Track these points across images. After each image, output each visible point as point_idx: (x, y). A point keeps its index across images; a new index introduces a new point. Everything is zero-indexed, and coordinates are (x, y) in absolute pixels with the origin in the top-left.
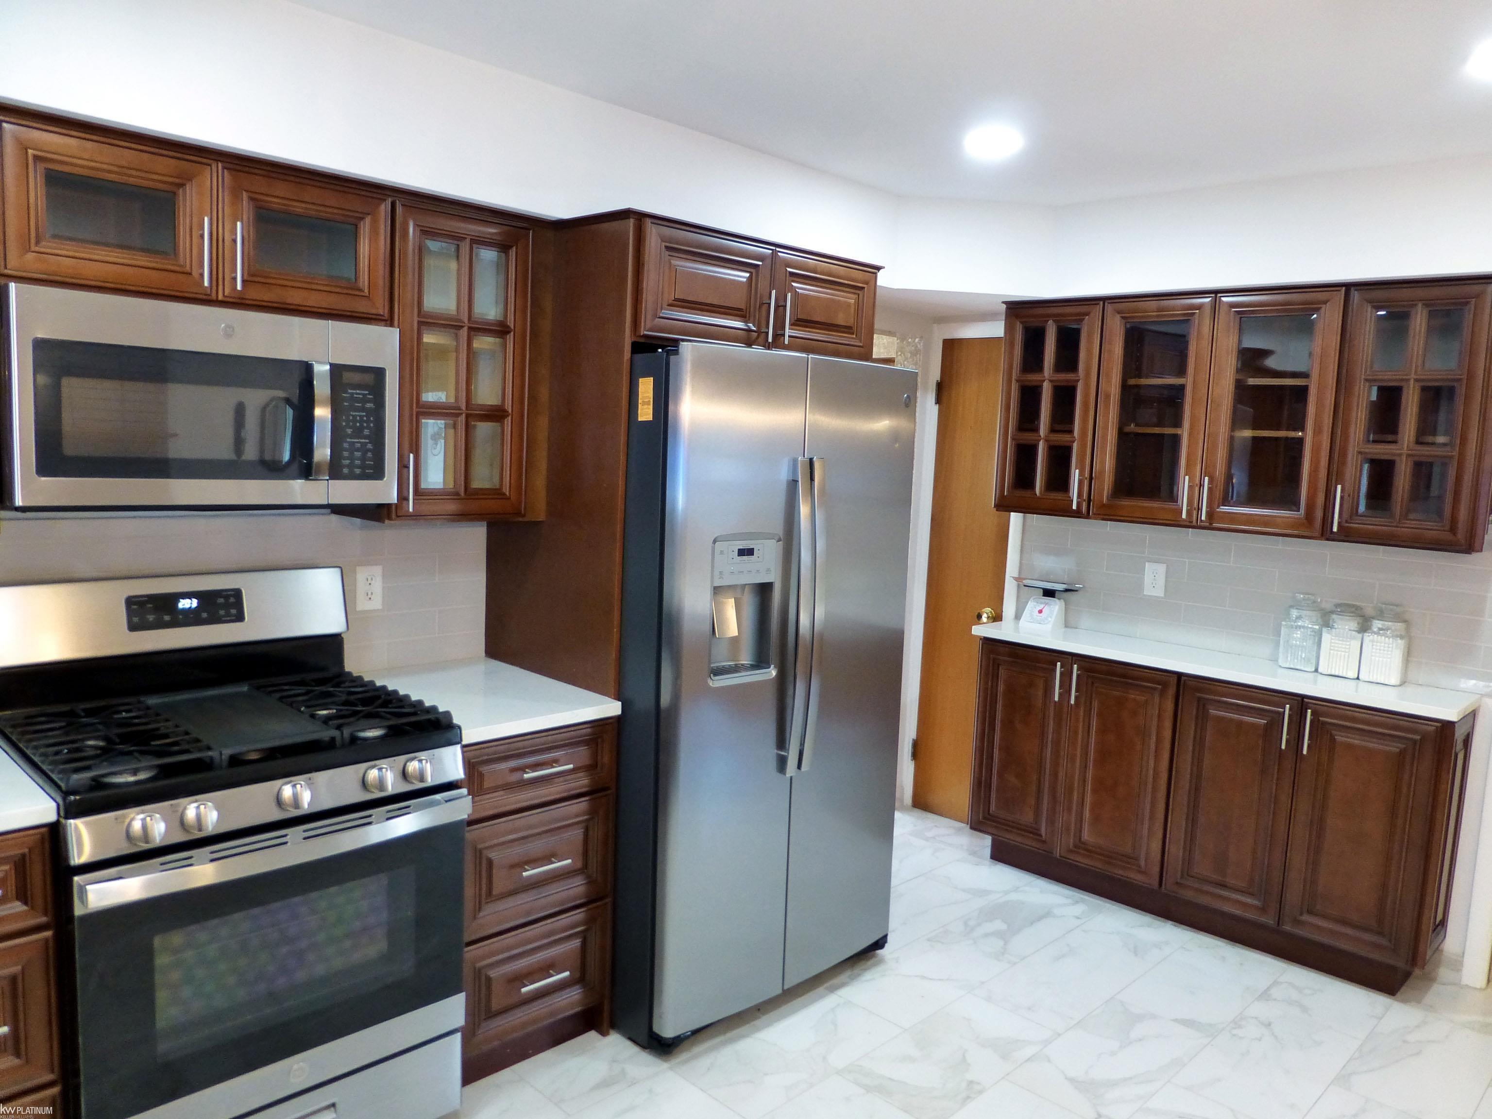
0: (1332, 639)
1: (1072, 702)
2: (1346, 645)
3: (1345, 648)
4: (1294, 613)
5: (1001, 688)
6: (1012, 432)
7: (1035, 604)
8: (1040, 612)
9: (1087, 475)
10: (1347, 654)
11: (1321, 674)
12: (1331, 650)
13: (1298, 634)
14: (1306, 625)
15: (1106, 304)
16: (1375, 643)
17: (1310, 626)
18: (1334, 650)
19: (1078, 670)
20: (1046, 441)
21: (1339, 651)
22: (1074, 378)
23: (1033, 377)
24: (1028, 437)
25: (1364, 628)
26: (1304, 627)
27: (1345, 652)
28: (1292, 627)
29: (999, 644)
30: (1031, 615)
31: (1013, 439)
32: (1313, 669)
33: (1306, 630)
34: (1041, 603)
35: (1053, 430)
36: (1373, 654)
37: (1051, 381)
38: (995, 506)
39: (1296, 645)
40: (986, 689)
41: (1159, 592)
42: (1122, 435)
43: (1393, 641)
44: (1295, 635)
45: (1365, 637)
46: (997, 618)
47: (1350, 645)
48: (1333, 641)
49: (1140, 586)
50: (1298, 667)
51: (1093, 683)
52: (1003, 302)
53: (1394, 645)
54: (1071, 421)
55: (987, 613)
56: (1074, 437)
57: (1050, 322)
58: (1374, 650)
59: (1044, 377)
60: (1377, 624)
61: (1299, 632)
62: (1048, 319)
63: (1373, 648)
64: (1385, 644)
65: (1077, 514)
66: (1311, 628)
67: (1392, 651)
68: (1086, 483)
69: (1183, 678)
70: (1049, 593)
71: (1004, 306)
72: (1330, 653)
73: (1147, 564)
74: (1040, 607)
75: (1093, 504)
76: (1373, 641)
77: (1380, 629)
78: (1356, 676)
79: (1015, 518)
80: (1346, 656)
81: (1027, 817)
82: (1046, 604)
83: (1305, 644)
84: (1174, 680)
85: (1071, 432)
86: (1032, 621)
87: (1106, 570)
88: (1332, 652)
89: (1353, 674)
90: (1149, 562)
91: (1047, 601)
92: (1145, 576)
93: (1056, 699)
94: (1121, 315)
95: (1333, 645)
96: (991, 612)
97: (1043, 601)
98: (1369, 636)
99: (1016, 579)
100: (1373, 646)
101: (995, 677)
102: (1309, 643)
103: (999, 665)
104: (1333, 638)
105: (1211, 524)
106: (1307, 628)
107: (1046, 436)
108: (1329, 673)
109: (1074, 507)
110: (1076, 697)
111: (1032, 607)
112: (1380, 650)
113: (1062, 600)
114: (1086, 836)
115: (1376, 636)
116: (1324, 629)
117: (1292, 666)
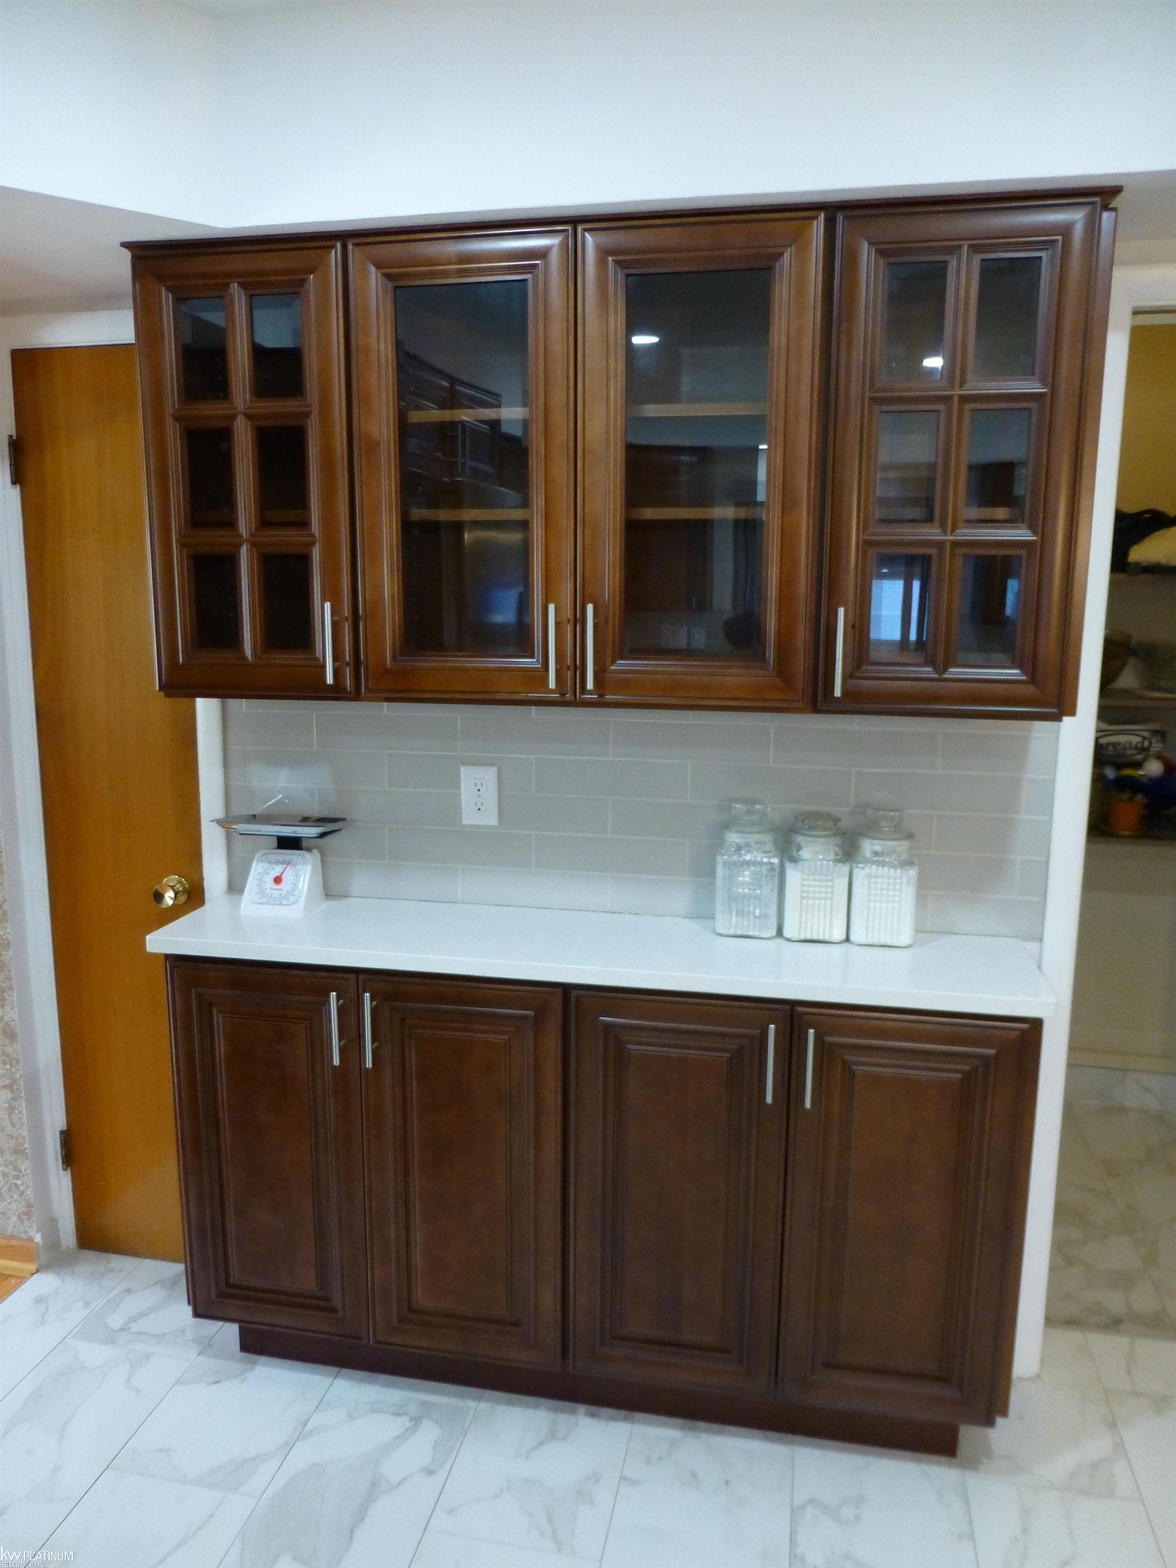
0: (803, 880)
1: (369, 1064)
2: (827, 887)
3: (826, 893)
4: (733, 838)
5: (221, 1048)
6: (179, 533)
7: (266, 865)
8: (278, 880)
9: (346, 612)
10: (829, 902)
11: (789, 940)
12: (803, 898)
13: (746, 876)
14: (759, 859)
15: (350, 247)
16: (873, 880)
17: (765, 860)
18: (809, 898)
19: (372, 1000)
20: (254, 545)
21: (816, 899)
22: (298, 410)
23: (210, 410)
24: (212, 539)
25: (849, 853)
26: (755, 863)
27: (825, 899)
28: (734, 864)
29: (206, 965)
30: (262, 892)
31: (182, 545)
32: (774, 933)
33: (758, 869)
34: (278, 863)
35: (264, 523)
36: (872, 898)
37: (248, 417)
38: (162, 687)
39: (744, 896)
40: (190, 1056)
41: (490, 818)
42: (407, 526)
43: (902, 873)
44: (741, 879)
45: (856, 871)
46: (194, 896)
47: (832, 887)
48: (805, 882)
49: (455, 811)
50: (750, 933)
51: (403, 1020)
52: (125, 245)
53: (904, 880)
54: (302, 503)
55: (172, 887)
56: (313, 535)
57: (235, 287)
58: (873, 892)
59: (235, 408)
60: (868, 847)
61: (747, 873)
62: (229, 280)
63: (870, 889)
64: (889, 879)
65: (336, 693)
66: (766, 864)
67: (900, 890)
68: (347, 628)
69: (574, 994)
70: (289, 843)
71: (127, 255)
72: (801, 904)
73: (462, 769)
74: (277, 870)
75: (366, 669)
76: (869, 876)
77: (876, 854)
78: (844, 937)
79: (206, 709)
80: (829, 906)
81: (305, 1280)
82: (288, 863)
83: (758, 891)
84: (556, 1002)
85: (304, 524)
86: (264, 900)
87: (389, 787)
88: (805, 901)
89: (838, 935)
90: (463, 765)
91: (288, 858)
92: (463, 790)
93: (336, 1062)
94: (384, 271)
95: (805, 889)
96: (180, 882)
97: (281, 858)
98: (863, 868)
99: (220, 822)
100: (870, 883)
101: (207, 1028)
102: (768, 891)
103: (210, 1005)
104: (805, 877)
105: (601, 696)
106: (761, 863)
107: (252, 535)
108: (803, 937)
109: (330, 679)
110: (375, 1053)
111: (260, 872)
112: (882, 890)
113: (314, 851)
114: (422, 1298)
115: (874, 867)
116: (788, 865)
117: (739, 932)
